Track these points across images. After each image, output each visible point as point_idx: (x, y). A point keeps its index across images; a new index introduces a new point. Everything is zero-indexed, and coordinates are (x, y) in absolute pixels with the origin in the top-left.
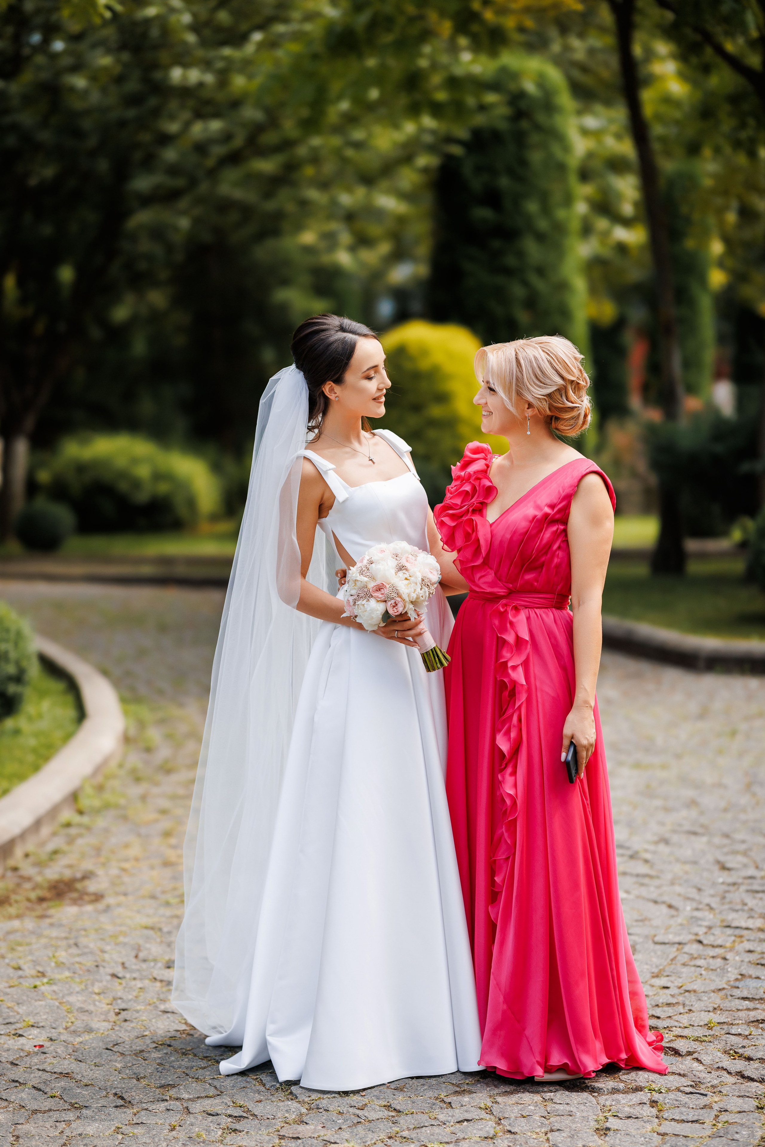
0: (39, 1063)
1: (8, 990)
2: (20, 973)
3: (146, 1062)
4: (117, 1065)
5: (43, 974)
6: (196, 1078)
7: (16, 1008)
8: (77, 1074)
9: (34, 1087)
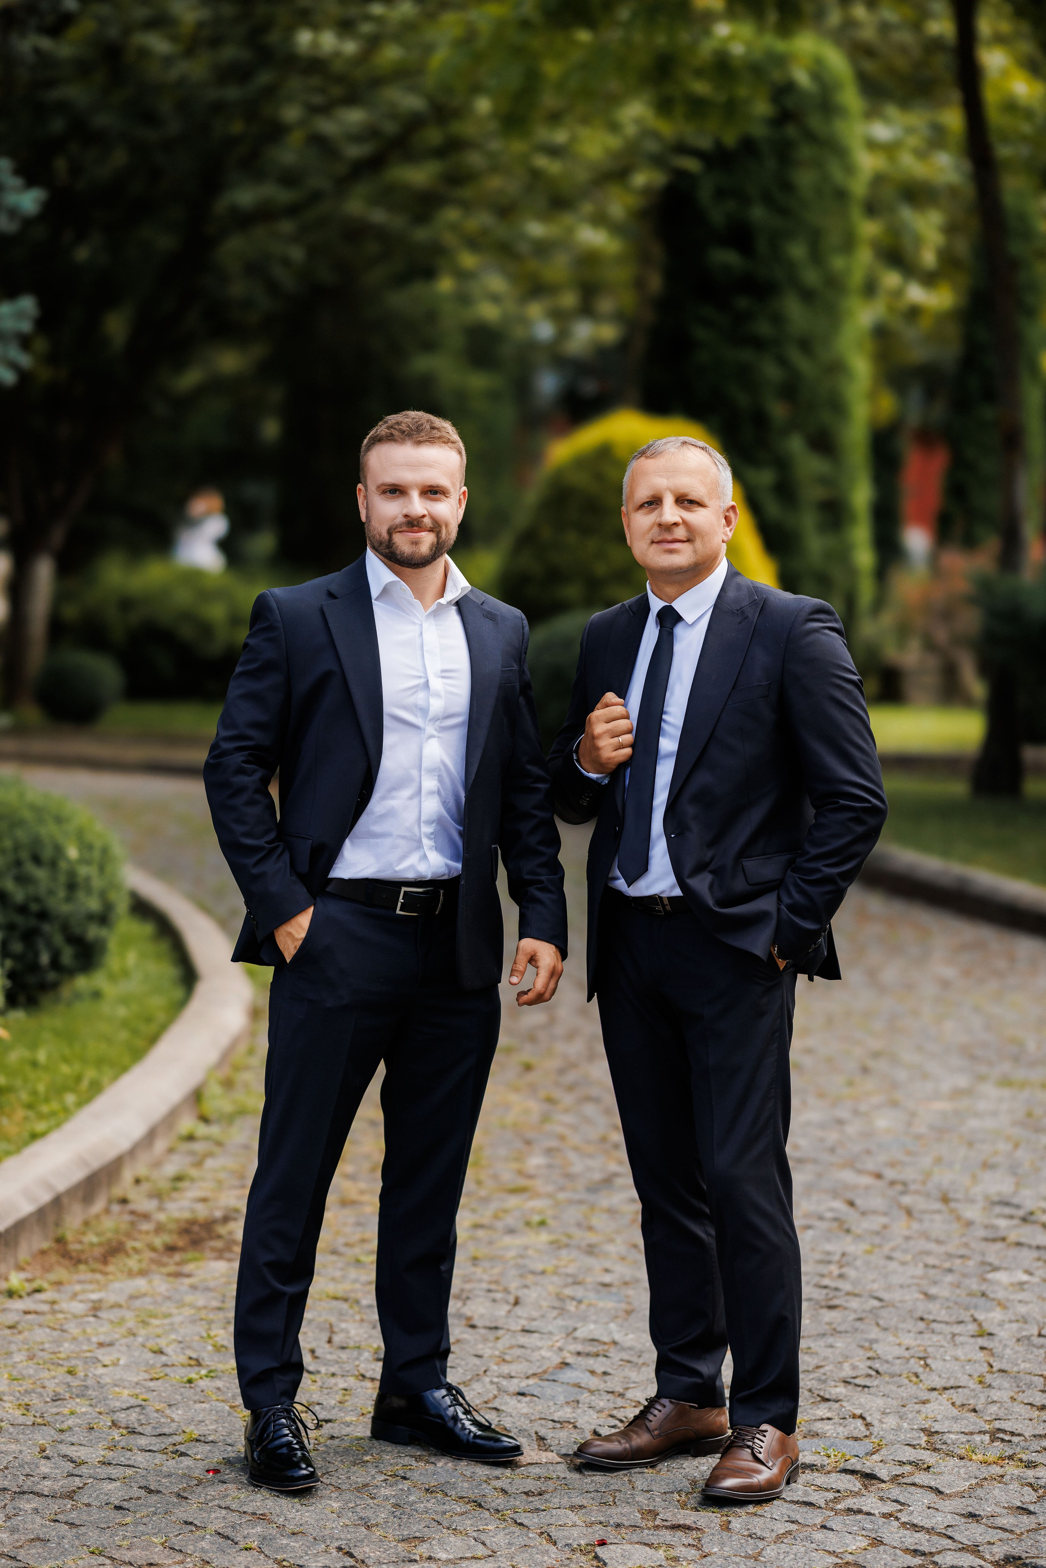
0: (217, 1497)
1: (152, 1384)
2: (164, 1359)
3: (375, 1501)
4: (333, 1505)
5: (199, 1363)
6: (453, 1529)
7: (168, 1412)
8: (278, 1515)
9: (219, 1534)
